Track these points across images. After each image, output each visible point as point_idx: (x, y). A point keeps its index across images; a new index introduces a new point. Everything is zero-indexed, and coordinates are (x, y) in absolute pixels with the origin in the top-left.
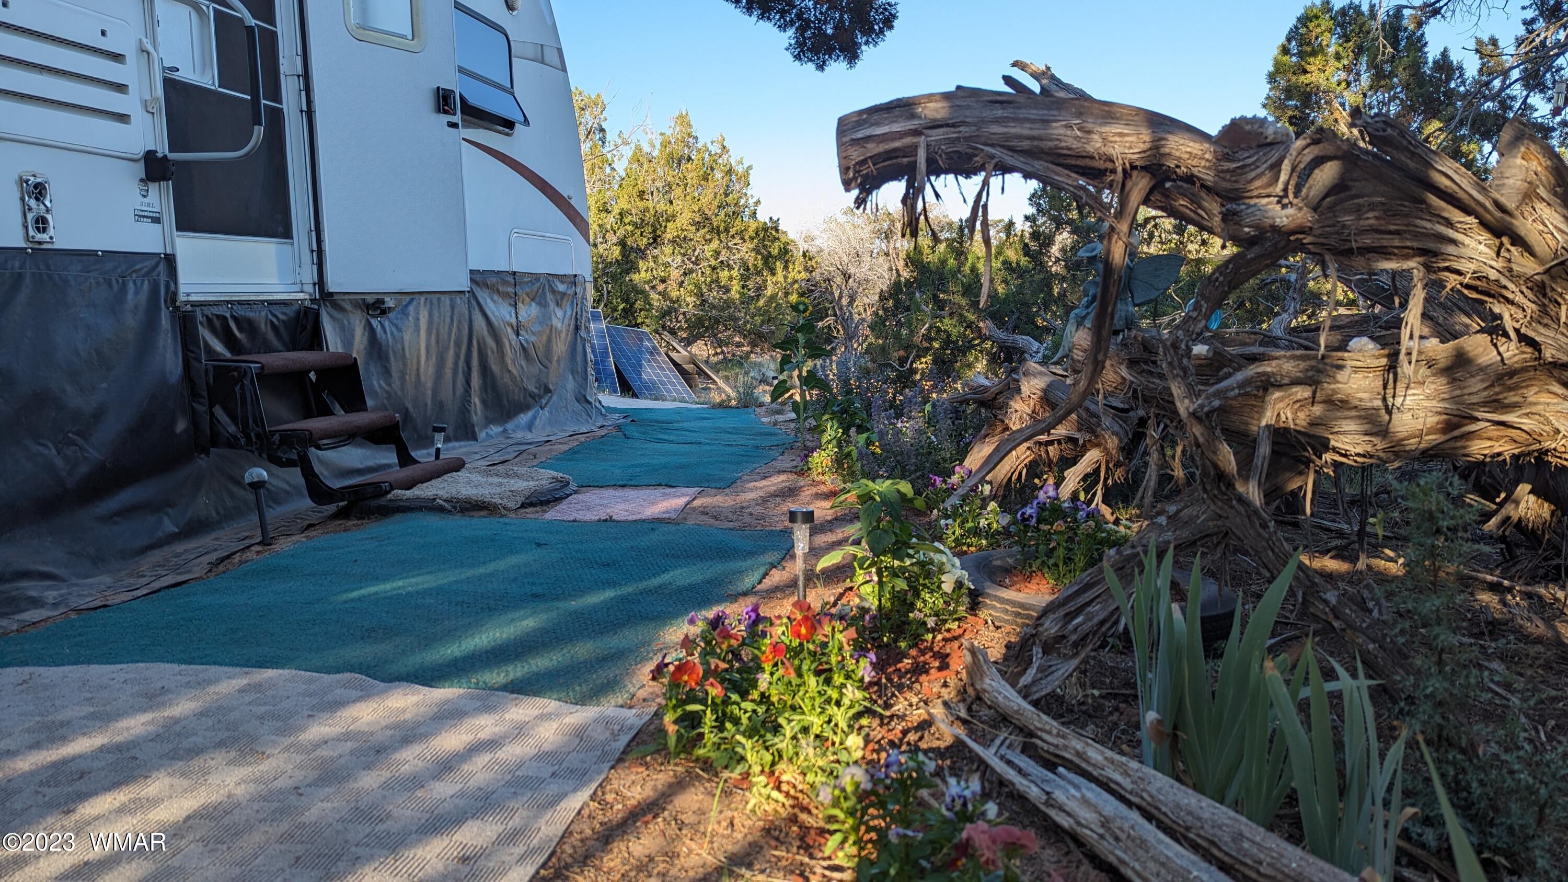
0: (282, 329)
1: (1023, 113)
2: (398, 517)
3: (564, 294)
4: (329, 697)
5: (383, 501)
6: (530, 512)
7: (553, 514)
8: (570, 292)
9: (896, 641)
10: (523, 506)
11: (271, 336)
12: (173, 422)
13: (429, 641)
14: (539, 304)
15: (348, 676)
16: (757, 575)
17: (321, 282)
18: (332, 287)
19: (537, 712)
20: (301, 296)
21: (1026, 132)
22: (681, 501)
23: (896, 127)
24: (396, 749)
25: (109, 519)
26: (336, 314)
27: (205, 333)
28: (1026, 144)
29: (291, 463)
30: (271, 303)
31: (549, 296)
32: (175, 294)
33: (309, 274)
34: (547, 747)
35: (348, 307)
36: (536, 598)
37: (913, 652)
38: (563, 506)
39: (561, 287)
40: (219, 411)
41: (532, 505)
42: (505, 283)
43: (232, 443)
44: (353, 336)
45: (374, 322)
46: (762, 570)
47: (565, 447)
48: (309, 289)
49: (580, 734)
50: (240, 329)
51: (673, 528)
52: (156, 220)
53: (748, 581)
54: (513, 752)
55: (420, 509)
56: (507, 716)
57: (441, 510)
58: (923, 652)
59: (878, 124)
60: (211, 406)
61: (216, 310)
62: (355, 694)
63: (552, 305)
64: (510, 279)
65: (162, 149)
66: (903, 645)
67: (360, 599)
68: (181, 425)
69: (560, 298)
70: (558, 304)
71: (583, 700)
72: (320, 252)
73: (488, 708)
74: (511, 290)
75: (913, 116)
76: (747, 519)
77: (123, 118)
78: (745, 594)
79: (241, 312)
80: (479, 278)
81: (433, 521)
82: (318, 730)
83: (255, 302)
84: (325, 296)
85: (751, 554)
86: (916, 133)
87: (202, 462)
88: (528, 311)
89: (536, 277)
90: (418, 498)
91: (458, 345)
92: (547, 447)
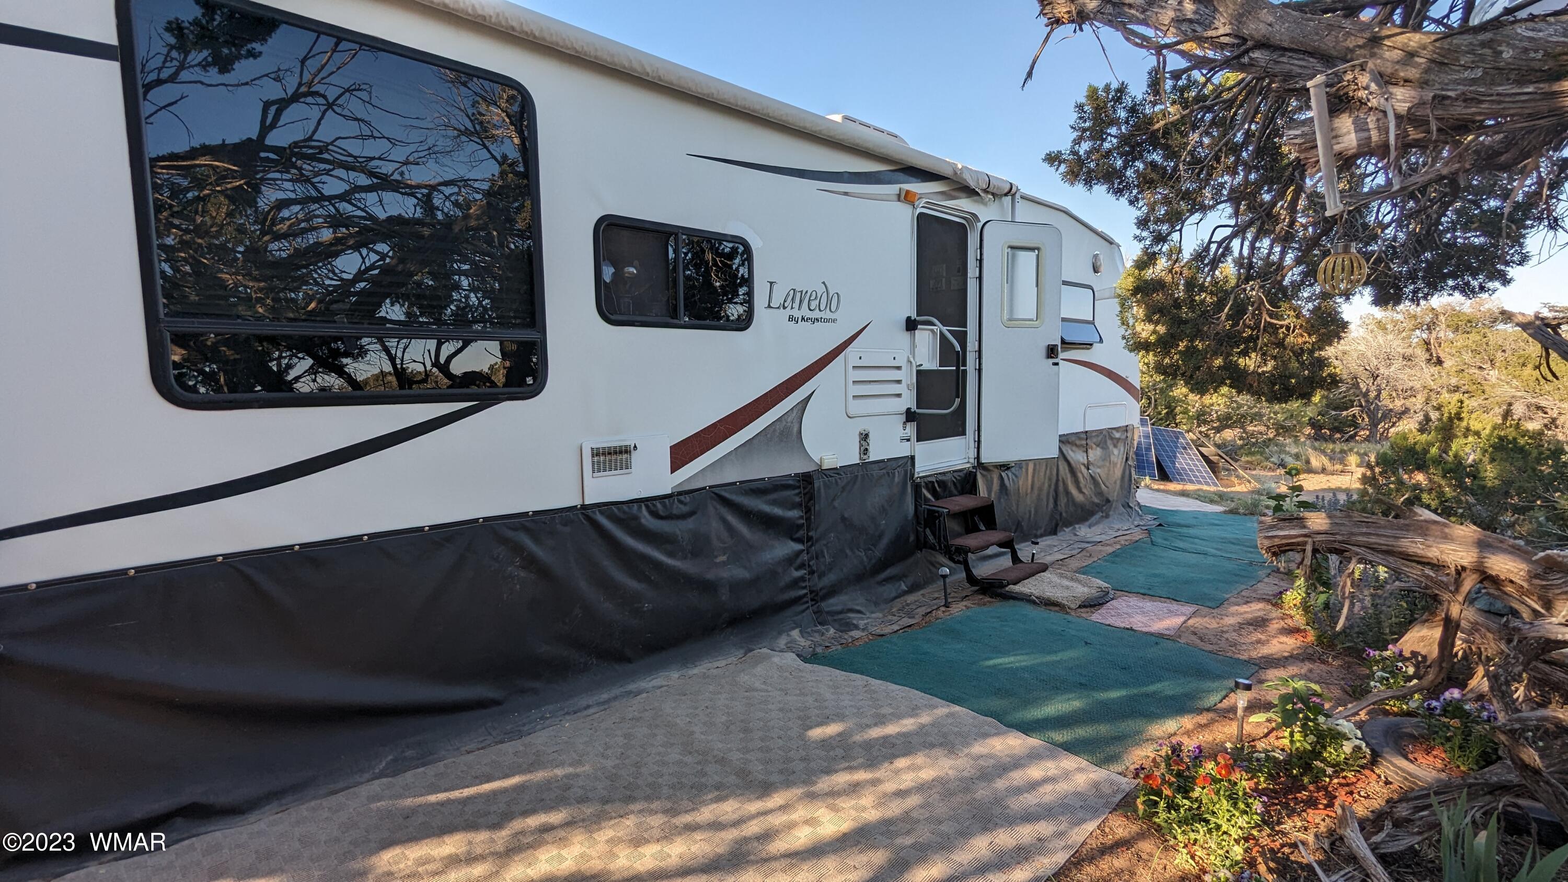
0: (958, 485)
1: (1382, 532)
2: (1011, 602)
3: (1118, 439)
4: (982, 731)
5: (1003, 591)
6: (1083, 613)
7: (1097, 616)
8: (1124, 437)
9: (1302, 775)
10: (1080, 607)
11: (953, 488)
12: (909, 537)
13: (1027, 703)
14: (1102, 448)
15: (990, 719)
16: (1219, 697)
17: (978, 457)
18: (983, 460)
19: (1076, 766)
20: (968, 465)
21: (1382, 542)
22: (1179, 620)
23: (1293, 532)
24: (1011, 770)
25: (881, 583)
26: (984, 473)
27: (925, 491)
28: (1384, 548)
29: (959, 562)
30: (954, 471)
31: (1109, 442)
32: (912, 475)
33: (972, 453)
34: (1079, 789)
35: (991, 468)
36: (1082, 686)
37: (1311, 787)
38: (1103, 611)
39: (1117, 435)
40: (928, 531)
41: (1085, 606)
42: (1080, 439)
43: (933, 548)
44: (992, 484)
45: (1003, 474)
46: (1224, 693)
47: (1110, 549)
48: (972, 461)
49: (1096, 785)
50: (939, 486)
51: (1170, 644)
52: (908, 440)
53: (1213, 699)
54: (1063, 787)
55: (1022, 600)
56: (1062, 765)
57: (1034, 602)
58: (1318, 789)
59: (1281, 529)
60: (925, 528)
61: (930, 479)
62: (993, 731)
63: (1111, 447)
64: (1084, 436)
65: (914, 408)
66: (1306, 780)
67: (995, 666)
68: (912, 538)
69: (1116, 442)
70: (1115, 446)
71: (1099, 764)
72: (979, 442)
73: (1053, 757)
74: (1084, 442)
75: (1305, 527)
76: (1223, 644)
77: (899, 395)
78: (1208, 710)
79: (940, 478)
80: (1065, 440)
81: (1028, 609)
82: (978, 748)
83: (947, 472)
84: (980, 465)
85: (1219, 677)
86: (1305, 536)
87: (919, 555)
88: (1095, 454)
89: (1101, 431)
90: (1021, 593)
91: (1050, 479)
92: (1099, 547)
